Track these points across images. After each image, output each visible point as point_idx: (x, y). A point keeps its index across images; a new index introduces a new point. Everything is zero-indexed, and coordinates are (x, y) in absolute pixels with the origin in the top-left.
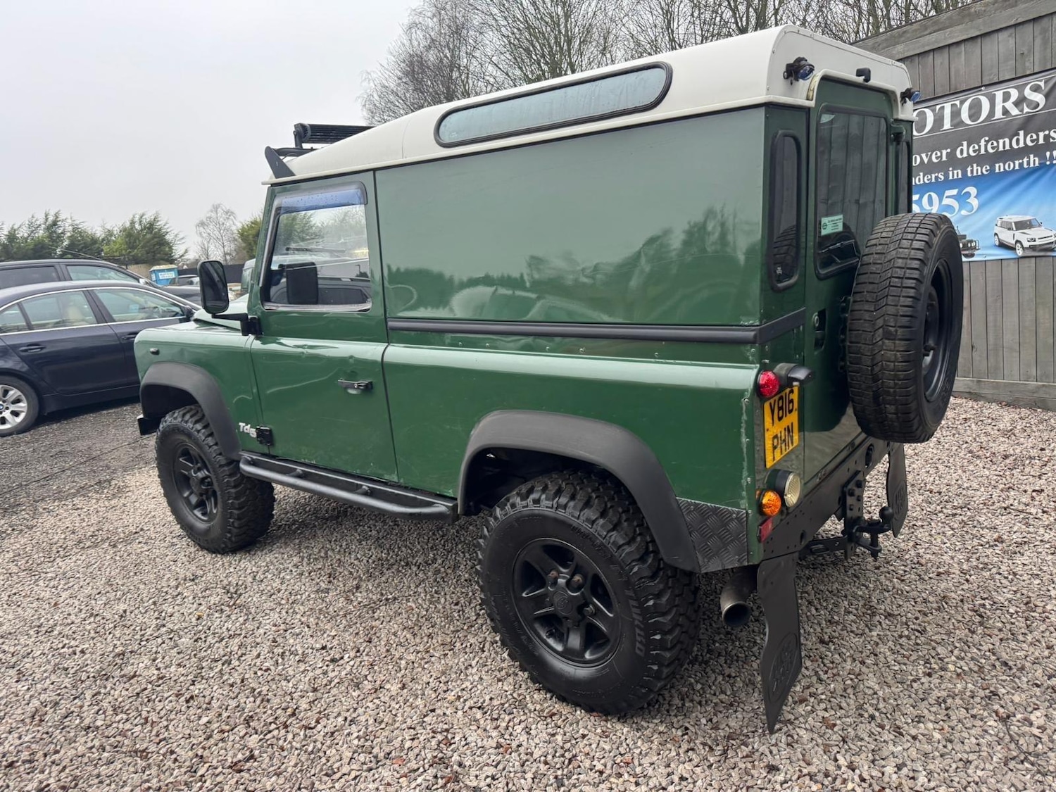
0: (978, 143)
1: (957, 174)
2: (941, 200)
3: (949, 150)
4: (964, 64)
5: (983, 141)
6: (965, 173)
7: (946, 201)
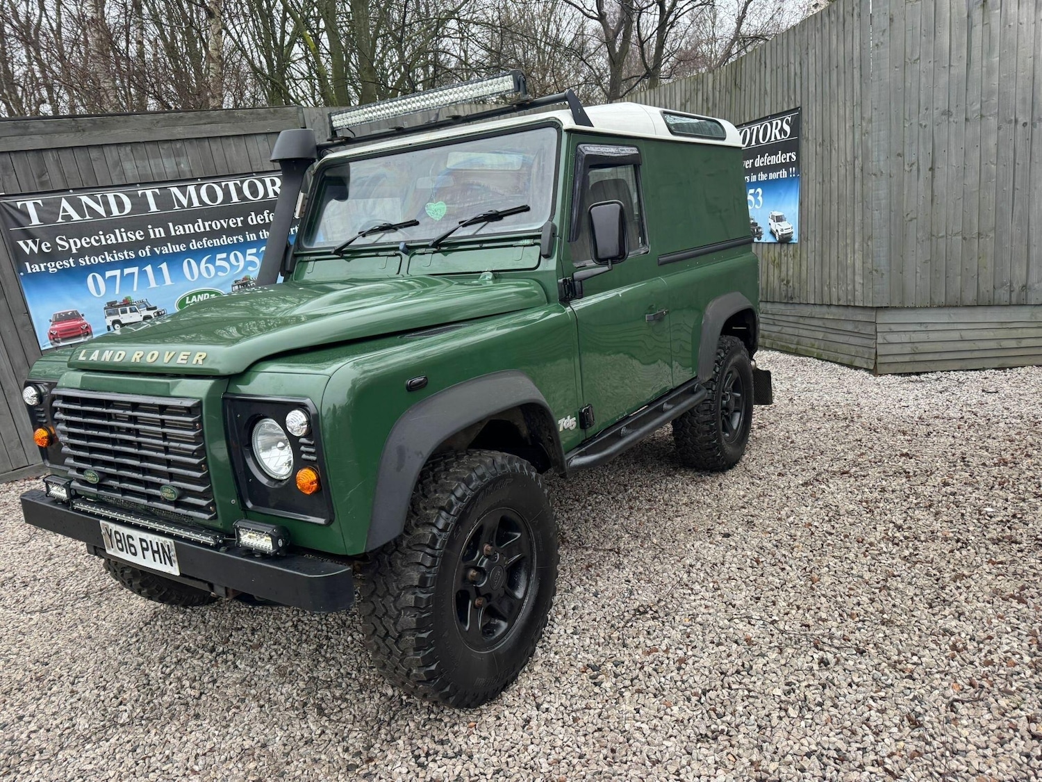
0: (263, 214)
1: (253, 237)
2: (245, 257)
3: (242, 218)
4: (235, 154)
5: (265, 212)
6: (258, 236)
7: (249, 258)
